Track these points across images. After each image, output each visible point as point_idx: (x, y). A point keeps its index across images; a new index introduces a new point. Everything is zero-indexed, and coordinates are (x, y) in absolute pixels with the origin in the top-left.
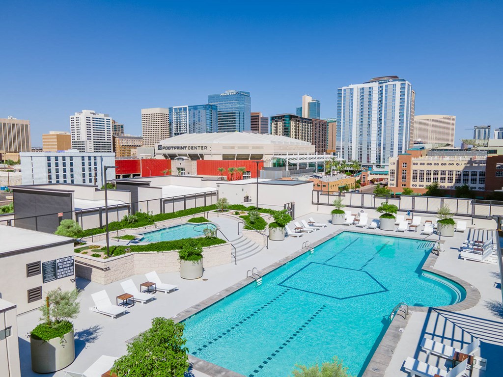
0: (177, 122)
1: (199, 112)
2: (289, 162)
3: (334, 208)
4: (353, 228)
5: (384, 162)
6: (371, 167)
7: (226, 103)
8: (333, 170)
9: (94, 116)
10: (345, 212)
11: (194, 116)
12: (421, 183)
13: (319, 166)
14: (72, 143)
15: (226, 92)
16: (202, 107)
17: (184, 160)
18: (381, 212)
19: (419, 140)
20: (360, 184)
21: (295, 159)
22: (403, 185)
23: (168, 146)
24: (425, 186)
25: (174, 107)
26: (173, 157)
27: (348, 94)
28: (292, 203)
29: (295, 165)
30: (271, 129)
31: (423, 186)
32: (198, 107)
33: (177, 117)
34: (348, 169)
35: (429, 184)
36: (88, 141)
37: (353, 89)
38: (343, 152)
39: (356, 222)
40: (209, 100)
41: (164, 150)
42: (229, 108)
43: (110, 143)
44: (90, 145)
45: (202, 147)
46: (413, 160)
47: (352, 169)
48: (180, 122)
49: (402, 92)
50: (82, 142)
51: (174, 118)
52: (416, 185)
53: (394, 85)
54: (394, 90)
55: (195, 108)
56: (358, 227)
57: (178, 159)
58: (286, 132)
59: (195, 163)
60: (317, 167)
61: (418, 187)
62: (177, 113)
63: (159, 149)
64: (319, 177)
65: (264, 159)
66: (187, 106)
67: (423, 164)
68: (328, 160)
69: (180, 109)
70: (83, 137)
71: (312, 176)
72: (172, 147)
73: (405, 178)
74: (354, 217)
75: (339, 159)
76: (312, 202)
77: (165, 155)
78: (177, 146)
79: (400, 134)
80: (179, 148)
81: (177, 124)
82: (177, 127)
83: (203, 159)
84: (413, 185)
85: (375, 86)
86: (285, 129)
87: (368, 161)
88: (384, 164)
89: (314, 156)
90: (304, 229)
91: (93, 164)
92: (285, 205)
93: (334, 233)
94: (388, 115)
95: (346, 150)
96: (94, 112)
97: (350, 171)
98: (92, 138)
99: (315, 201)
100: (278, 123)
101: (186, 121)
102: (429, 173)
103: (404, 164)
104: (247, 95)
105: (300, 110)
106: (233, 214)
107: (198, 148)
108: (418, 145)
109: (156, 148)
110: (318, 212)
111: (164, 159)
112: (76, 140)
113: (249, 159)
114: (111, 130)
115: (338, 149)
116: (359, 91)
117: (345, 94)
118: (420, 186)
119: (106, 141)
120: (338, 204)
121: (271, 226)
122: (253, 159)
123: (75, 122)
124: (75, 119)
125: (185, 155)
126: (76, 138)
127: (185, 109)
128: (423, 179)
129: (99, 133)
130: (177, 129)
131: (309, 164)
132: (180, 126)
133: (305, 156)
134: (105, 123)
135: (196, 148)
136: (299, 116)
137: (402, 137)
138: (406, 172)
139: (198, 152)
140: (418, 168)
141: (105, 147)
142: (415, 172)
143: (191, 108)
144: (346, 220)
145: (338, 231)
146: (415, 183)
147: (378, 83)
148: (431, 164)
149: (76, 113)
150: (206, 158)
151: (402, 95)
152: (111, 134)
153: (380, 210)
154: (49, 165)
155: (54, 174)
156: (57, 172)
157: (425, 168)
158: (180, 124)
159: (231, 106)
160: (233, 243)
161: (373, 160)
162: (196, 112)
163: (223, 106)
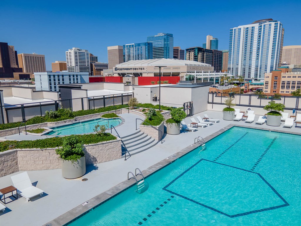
0: (128, 54)
1: (141, 48)
2: (196, 77)
3: (225, 106)
4: (242, 123)
5: (260, 77)
6: (251, 80)
7: (158, 42)
8: (226, 83)
9: (80, 51)
10: (235, 109)
11: (138, 50)
12: (288, 90)
13: (216, 80)
14: (67, 68)
15: (158, 34)
16: (143, 44)
17: (130, 77)
18: (268, 110)
19: (285, 63)
20: (243, 91)
21: (201, 75)
22: (274, 92)
23: (121, 68)
24: (290, 93)
25: (126, 45)
26: (123, 75)
27: (237, 32)
28: (190, 102)
29: (200, 79)
30: (186, 56)
31: (289, 92)
32: (141, 44)
33: (128, 51)
34: (236, 82)
35: (293, 91)
36: (76, 66)
37: (240, 29)
38: (232, 71)
39: (244, 118)
40: (147, 40)
41: (119, 70)
42: (160, 45)
43: (89, 67)
44: (78, 69)
45: (141, 68)
46: (283, 74)
47: (238, 82)
48: (130, 54)
49: (276, 29)
50: (73, 67)
51: (126, 52)
52: (283, 92)
53: (270, 25)
54: (270, 28)
55: (139, 45)
56: (246, 122)
57: (126, 76)
58: (196, 59)
59: (137, 79)
60: (215, 81)
61: (285, 93)
62: (128, 48)
63: (115, 70)
64: (216, 87)
65: (180, 75)
66: (134, 44)
67: (290, 77)
68: (223, 76)
69: (130, 46)
70: (73, 64)
71: (211, 86)
72: (123, 69)
73: (276, 87)
74: (242, 114)
75: (230, 75)
76: (208, 101)
77: (119, 74)
78: (126, 68)
79: (272, 58)
80: (127, 69)
81: (128, 55)
82: (128, 57)
83: (142, 76)
84: (281, 92)
85: (256, 26)
86: (195, 56)
87: (249, 77)
88: (260, 79)
89: (213, 74)
90: (199, 124)
91: (75, 79)
92: (184, 104)
93: (225, 128)
94: (264, 45)
95: (234, 69)
96: (79, 49)
97: (237, 83)
98: (79, 65)
99: (210, 101)
100: (191, 53)
101: (134, 53)
102: (294, 83)
103: (275, 77)
104: (171, 36)
105: (205, 45)
106: (140, 111)
107: (139, 69)
108: (284, 66)
109: (114, 69)
110: (213, 110)
111: (119, 76)
112: (70, 66)
113: (171, 76)
114: (89, 59)
115: (229, 69)
116: (245, 29)
117: (235, 32)
118: (286, 92)
119: (87, 66)
120: (229, 104)
121: (168, 121)
122: (173, 76)
123: (69, 55)
124: (69, 53)
125: (131, 74)
126: (69, 65)
127: (133, 45)
128: (289, 87)
129: (82, 61)
130: (128, 58)
131: (210, 79)
132: (130, 57)
133: (207, 74)
134: (86, 55)
135: (137, 69)
136: (204, 48)
137: (274, 60)
138: (277, 83)
139: (139, 71)
140: (286, 80)
141: (86, 70)
142: (283, 83)
143: (136, 45)
144: (235, 116)
145: (228, 126)
146: (283, 90)
147: (258, 24)
148: (295, 77)
149: (69, 50)
150: (144, 75)
151: (275, 31)
152: (89, 62)
153: (267, 108)
154: (50, 80)
155: (53, 86)
156: (55, 84)
157: (291, 80)
158: (130, 55)
159: (161, 43)
160: (123, 140)
161: (252, 76)
162: (140, 47)
163: (156, 43)
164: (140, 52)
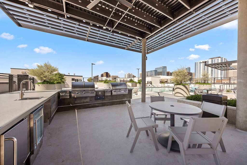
37: (201, 62)
40: (155, 69)
54: (218, 61)
55: (152, 71)
69: (148, 72)
79: (221, 75)
92: (148, 81)
121: (137, 83)
134: (131, 75)
162: (152, 72)
163: (159, 70)
164: (152, 74)
